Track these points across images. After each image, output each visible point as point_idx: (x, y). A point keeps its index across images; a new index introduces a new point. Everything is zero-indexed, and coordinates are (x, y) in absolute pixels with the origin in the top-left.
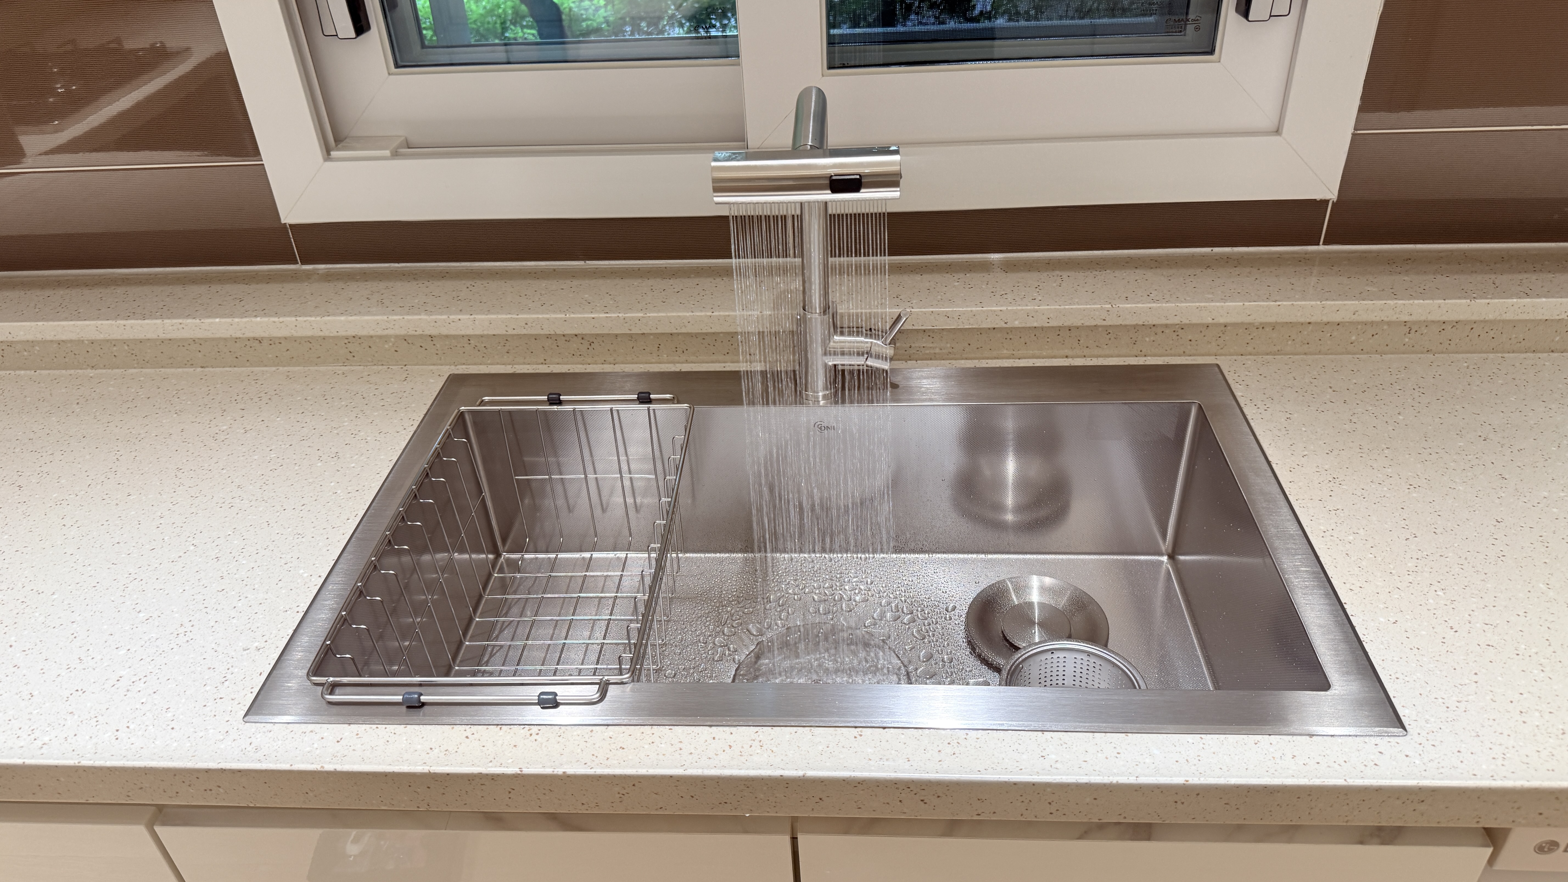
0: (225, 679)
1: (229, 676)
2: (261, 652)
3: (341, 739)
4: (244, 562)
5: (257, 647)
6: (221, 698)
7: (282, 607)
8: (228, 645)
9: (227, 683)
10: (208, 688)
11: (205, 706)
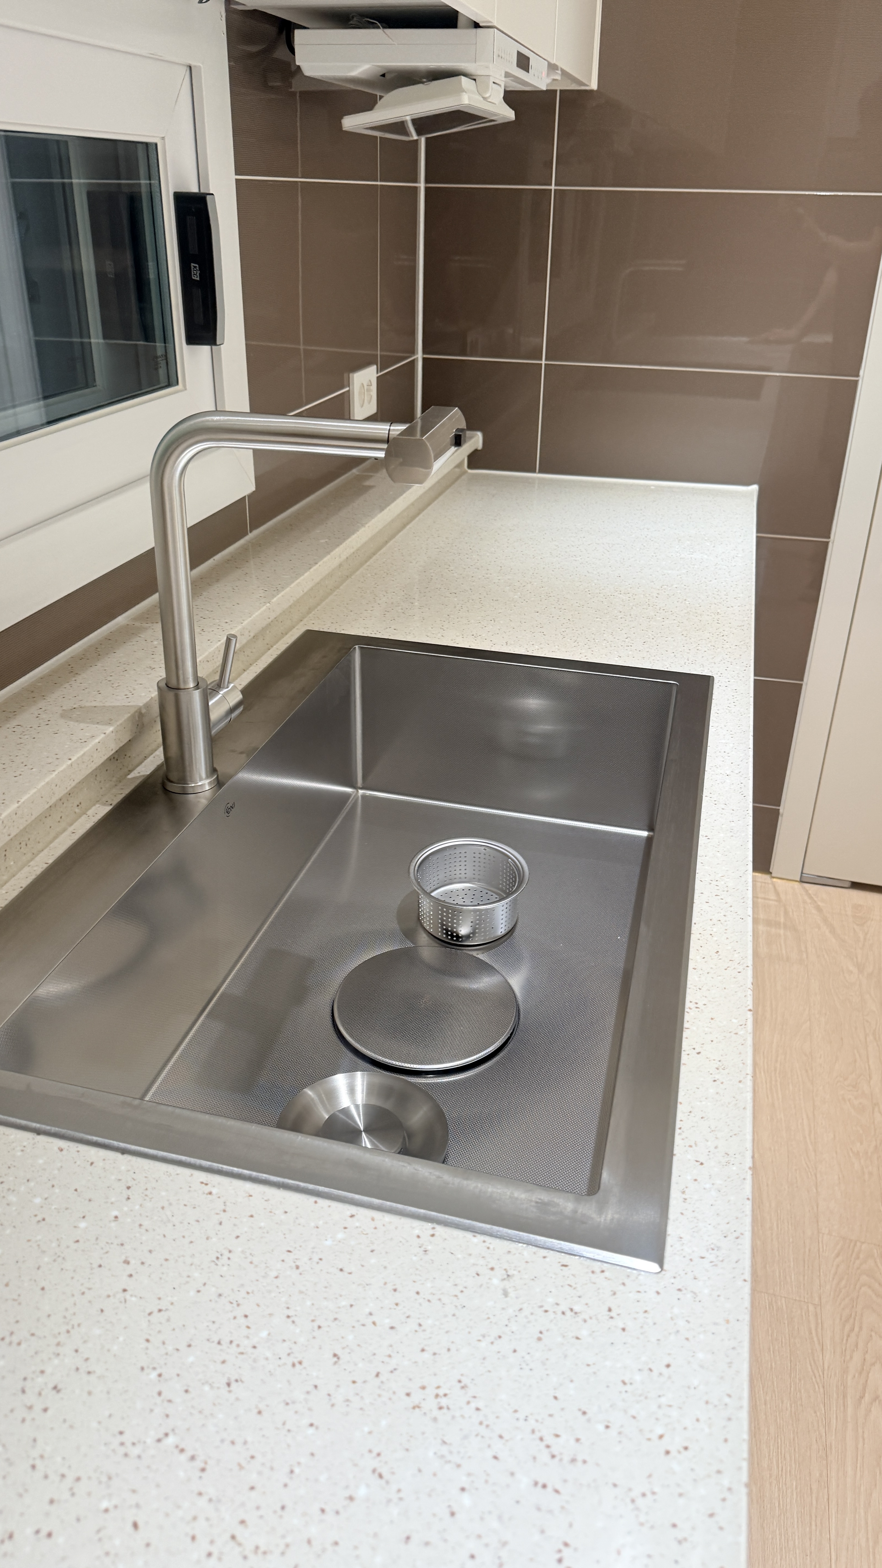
0: (568, 1313)
1: (564, 1307)
2: (515, 1273)
3: (697, 1161)
4: (264, 1334)
5: (504, 1280)
6: (610, 1310)
7: (414, 1258)
8: (489, 1321)
9: (576, 1308)
10: (584, 1333)
11: (624, 1330)
